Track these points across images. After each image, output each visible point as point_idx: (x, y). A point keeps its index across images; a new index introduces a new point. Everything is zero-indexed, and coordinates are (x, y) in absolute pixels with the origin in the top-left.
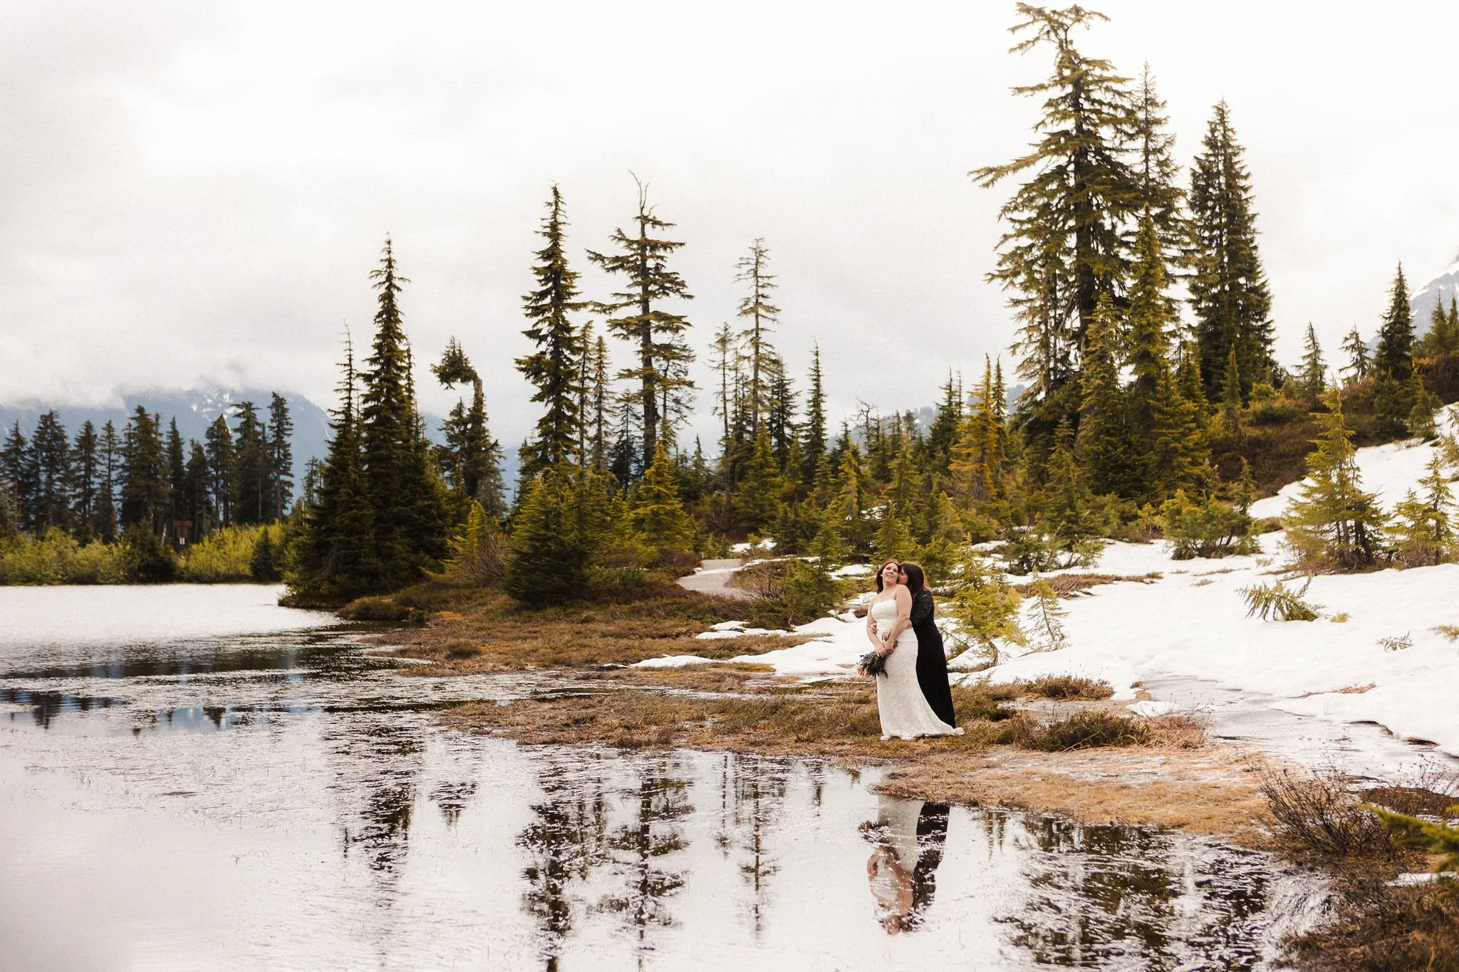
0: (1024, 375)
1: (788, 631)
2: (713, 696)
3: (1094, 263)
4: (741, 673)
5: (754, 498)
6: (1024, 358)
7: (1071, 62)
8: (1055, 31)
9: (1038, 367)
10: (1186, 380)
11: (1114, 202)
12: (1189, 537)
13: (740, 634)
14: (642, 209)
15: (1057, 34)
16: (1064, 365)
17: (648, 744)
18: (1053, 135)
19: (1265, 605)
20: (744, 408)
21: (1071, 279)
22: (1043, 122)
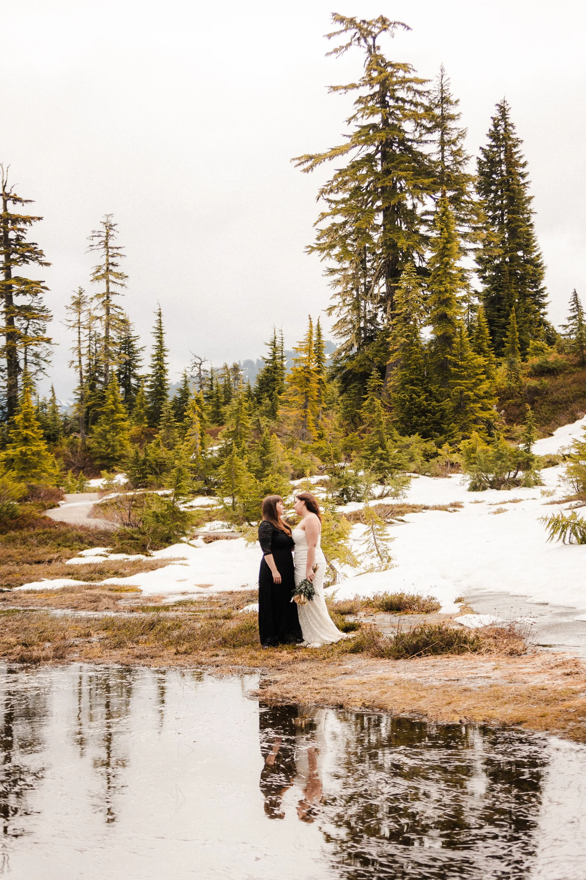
0: (339, 333)
1: (147, 555)
2: (92, 614)
3: (399, 238)
4: (114, 594)
5: (106, 440)
6: (339, 319)
7: (378, 64)
8: (365, 38)
9: (350, 326)
10: (478, 338)
11: (415, 186)
12: (482, 471)
13: (105, 559)
14: (4, 187)
15: (366, 41)
16: (372, 325)
17: (46, 659)
18: (363, 127)
19: (562, 531)
20: (97, 361)
21: (379, 252)
22: (354, 117)
